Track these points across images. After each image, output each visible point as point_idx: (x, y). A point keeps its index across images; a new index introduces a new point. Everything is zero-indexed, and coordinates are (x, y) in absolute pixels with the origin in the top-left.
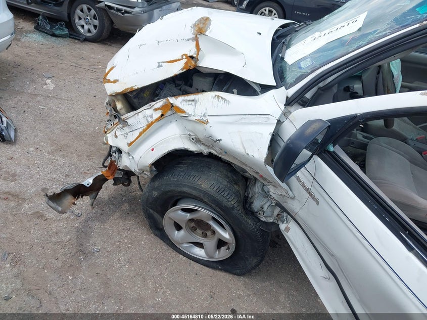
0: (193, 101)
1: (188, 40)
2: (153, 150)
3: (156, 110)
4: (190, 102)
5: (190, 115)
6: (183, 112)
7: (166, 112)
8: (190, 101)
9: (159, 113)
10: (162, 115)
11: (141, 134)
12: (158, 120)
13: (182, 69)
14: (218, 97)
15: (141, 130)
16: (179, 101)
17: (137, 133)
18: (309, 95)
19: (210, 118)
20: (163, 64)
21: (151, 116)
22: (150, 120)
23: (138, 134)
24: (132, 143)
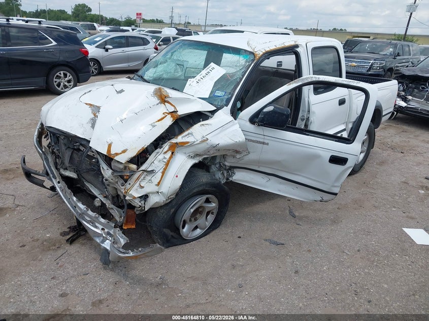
0: (188, 134)
1: (158, 104)
2: (177, 176)
3: (166, 152)
4: (188, 136)
5: (195, 142)
6: (188, 142)
7: (174, 150)
8: (186, 135)
9: (169, 153)
10: (172, 153)
11: (163, 173)
12: (171, 157)
13: (173, 121)
14: (203, 125)
15: (161, 171)
16: (180, 139)
17: (159, 175)
18: (239, 105)
19: (207, 137)
20: (156, 124)
21: (165, 158)
22: (165, 160)
23: (161, 174)
24: (159, 183)
